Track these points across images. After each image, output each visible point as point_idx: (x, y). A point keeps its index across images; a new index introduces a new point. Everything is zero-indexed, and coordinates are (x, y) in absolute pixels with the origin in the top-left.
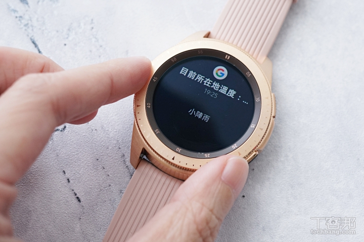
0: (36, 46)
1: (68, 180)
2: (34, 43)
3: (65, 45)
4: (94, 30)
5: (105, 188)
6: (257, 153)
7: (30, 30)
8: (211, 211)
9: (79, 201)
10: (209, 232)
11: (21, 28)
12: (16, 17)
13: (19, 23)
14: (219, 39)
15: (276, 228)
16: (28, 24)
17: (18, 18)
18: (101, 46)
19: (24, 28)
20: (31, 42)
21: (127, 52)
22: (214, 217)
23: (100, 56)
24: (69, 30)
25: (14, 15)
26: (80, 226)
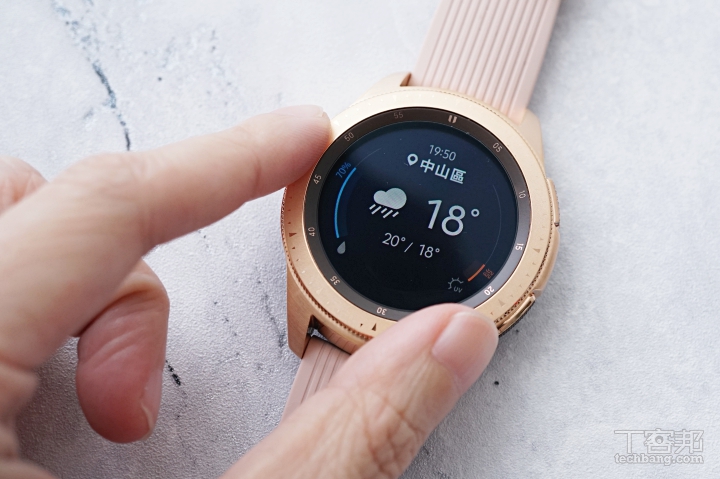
0: (103, 80)
2: (99, 73)
3: (160, 79)
4: (216, 52)
5: (229, 358)
6: (534, 297)
7: (92, 50)
8: (401, 414)
9: (178, 382)
10: (391, 453)
11: (76, 45)
12: (67, 23)
13: (72, 34)
15: (557, 446)
16: (89, 37)
17: (70, 26)
18: (229, 84)
19: (82, 45)
20: (93, 71)
21: (279, 96)
22: (404, 426)
23: (226, 103)
24: (168, 50)
25: (63, 18)
26: (178, 430)
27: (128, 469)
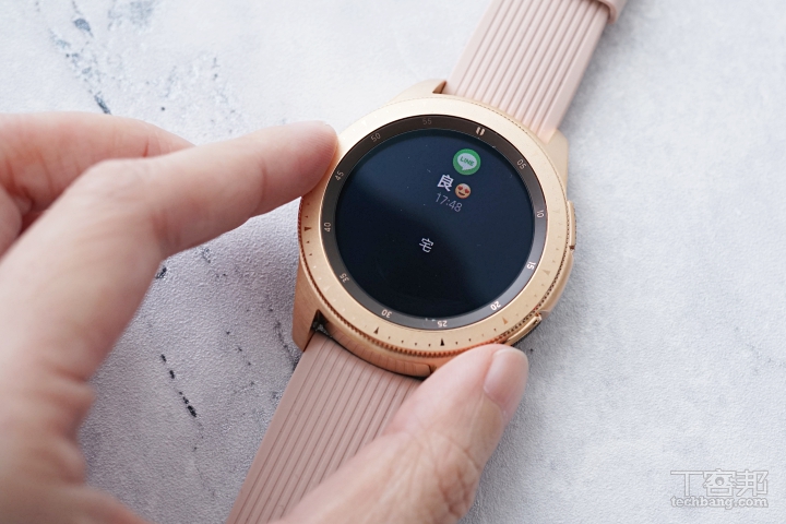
0: (106, 111)
1: (171, 373)
2: (102, 105)
3: (163, 109)
4: (218, 80)
5: (243, 388)
6: (540, 318)
7: (93, 82)
8: (467, 451)
9: (194, 414)
11: (78, 77)
12: (68, 56)
13: (73, 66)
14: (464, 96)
15: (576, 465)
16: (89, 69)
17: (71, 58)
18: (233, 111)
19: (83, 77)
20: (96, 103)
22: (471, 464)
23: (231, 131)
24: (170, 79)
25: (63, 51)
26: (196, 462)
27: (146, 503)
